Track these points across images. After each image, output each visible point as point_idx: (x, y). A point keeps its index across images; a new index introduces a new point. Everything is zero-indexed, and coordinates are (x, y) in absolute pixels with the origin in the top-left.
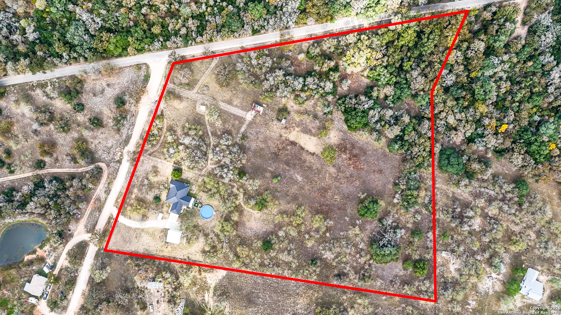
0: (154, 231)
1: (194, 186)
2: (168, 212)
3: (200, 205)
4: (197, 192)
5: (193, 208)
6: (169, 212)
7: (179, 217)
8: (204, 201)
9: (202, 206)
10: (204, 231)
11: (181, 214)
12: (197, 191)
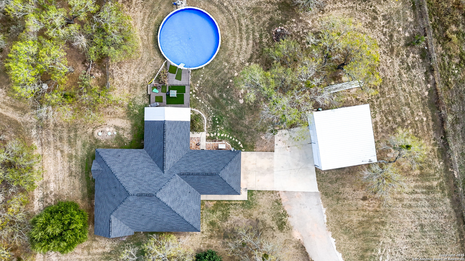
0: (347, 230)
1: (98, 134)
2: (246, 204)
3: (172, 80)
4: (120, 111)
5: (193, 104)
6: (243, 196)
7: (251, 148)
8: (150, 70)
9: (173, 70)
10: (273, 23)
11: (234, 144)
12: (115, 116)
